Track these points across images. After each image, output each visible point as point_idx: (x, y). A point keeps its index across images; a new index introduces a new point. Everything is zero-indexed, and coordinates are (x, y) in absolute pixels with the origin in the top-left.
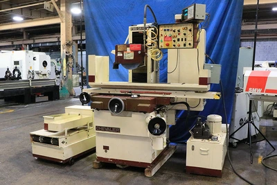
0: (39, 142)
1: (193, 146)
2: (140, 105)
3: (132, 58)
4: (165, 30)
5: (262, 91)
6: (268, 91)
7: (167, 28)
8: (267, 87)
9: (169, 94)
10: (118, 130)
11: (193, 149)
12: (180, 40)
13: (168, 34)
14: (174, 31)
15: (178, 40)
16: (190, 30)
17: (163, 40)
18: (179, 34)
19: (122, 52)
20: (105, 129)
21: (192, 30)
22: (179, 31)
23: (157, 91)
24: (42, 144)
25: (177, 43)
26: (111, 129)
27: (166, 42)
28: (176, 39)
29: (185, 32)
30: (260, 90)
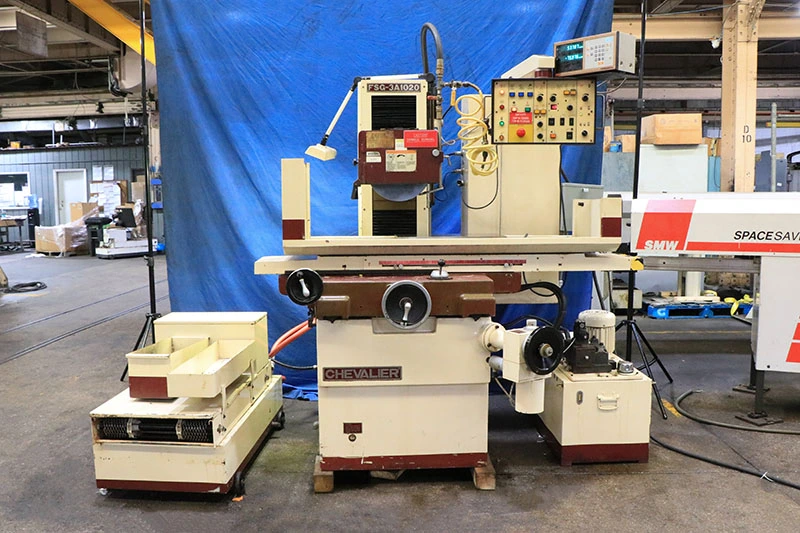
0: (126, 437)
1: (580, 393)
2: (465, 297)
3: (412, 168)
4: (512, 95)
5: (680, 247)
6: (693, 246)
7: (517, 91)
8: (691, 237)
9: (521, 263)
10: (394, 373)
11: (580, 401)
12: (557, 122)
13: (521, 105)
14: (540, 99)
15: (552, 122)
16: (585, 99)
17: (506, 120)
18: (552, 107)
19: (382, 152)
20: (353, 373)
21: (591, 98)
22: (553, 99)
23: (486, 258)
24: (140, 444)
25: (547, 131)
26: (374, 373)
27: (517, 128)
28: (545, 121)
29: (571, 101)
30: (674, 244)
